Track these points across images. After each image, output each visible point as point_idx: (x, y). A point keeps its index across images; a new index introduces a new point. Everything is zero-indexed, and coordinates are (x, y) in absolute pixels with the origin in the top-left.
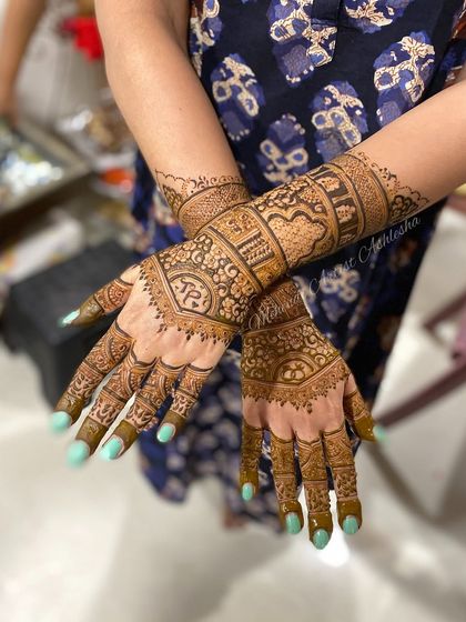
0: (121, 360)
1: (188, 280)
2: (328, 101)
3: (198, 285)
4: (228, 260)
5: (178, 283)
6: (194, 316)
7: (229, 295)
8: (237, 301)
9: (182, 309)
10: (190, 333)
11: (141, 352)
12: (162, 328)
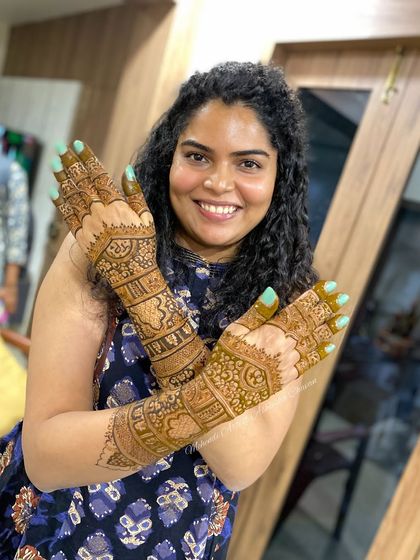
0: (98, 193)
1: (128, 250)
2: (168, 489)
3: (123, 254)
4: (132, 274)
5: (128, 243)
6: (106, 244)
7: (112, 269)
8: (108, 271)
9: (112, 240)
10: (98, 238)
11: (98, 206)
12: (105, 225)
